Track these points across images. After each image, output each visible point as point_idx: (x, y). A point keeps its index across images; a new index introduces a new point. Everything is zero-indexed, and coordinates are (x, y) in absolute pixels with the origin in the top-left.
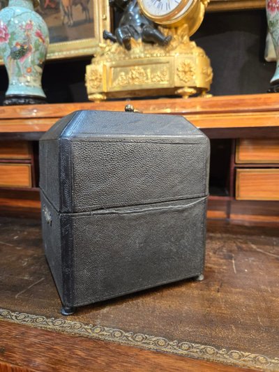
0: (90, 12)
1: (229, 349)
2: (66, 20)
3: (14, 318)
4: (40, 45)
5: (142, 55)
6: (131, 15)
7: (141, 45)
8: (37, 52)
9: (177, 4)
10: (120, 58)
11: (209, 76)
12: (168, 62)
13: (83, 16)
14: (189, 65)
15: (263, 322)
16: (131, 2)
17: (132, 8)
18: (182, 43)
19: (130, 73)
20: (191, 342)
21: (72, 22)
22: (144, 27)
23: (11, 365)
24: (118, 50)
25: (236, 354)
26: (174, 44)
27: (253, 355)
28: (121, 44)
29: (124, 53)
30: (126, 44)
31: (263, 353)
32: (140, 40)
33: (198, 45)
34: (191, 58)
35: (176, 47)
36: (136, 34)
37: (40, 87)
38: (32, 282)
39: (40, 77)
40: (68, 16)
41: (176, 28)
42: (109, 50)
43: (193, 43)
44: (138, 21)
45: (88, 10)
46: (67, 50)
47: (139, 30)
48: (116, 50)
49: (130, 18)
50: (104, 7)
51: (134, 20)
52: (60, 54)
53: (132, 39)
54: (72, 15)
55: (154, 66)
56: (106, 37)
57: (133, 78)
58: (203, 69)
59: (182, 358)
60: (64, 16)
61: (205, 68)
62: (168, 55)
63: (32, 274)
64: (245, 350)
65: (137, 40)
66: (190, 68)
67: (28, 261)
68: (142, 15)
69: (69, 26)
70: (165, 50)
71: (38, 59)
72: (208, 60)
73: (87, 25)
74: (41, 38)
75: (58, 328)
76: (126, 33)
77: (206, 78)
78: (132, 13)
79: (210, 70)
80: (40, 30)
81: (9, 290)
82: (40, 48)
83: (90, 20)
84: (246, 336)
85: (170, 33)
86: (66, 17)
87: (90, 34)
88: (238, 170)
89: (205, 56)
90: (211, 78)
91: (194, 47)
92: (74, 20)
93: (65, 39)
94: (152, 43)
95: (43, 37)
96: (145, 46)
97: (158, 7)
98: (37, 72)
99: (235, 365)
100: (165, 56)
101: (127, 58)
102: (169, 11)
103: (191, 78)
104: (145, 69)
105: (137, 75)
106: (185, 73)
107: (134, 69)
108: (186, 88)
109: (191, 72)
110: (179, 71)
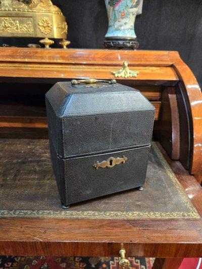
5: (11, 9)
11: (64, 29)
12: (32, 17)
14: (47, 21)
18: (41, 1)
19: (3, 22)
26: (35, 1)
34: (48, 15)
35: (37, 5)
43: (50, 2)
57: (6, 27)
58: (58, 25)
61: (60, 23)
66: (48, 24)
70: (28, 6)
77: (61, 31)
90: (66, 31)
91: (51, 6)
96: (12, 1)
103: (50, 31)
104: (14, 21)
105: (9, 25)
106: (44, 27)
107: (6, 20)
108: (47, 39)
109: (49, 27)
110: (40, 26)
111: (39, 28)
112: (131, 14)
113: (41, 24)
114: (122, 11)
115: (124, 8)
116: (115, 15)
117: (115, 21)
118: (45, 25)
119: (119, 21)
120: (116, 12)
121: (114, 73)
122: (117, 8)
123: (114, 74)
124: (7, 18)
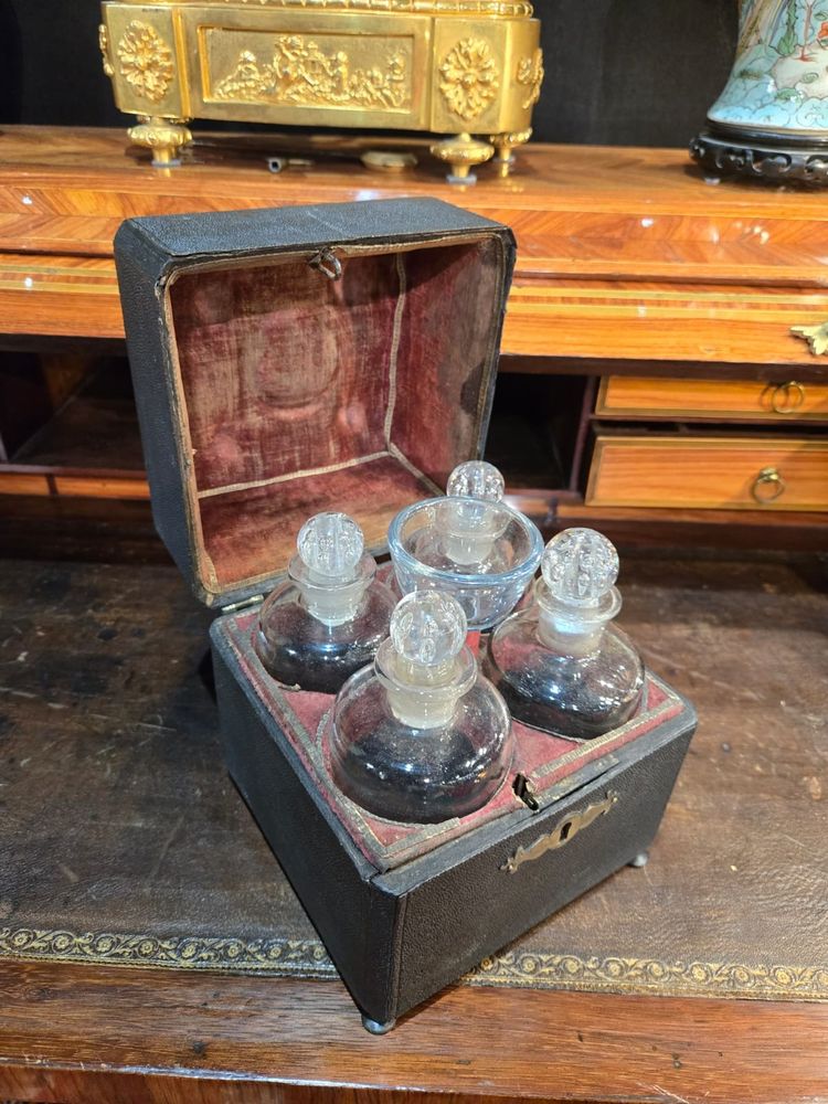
12: (410, 37)
15: (652, 876)
19: (277, 59)
20: (536, 951)
27: (642, 963)
31: (658, 954)
34: (487, 29)
38: (161, 836)
58: (518, 67)
59: (528, 993)
62: (407, 4)
63: (144, 807)
75: (282, 966)
81: (120, 873)
84: (627, 918)
103: (485, 104)
104: (328, 51)
105: (302, 71)
106: (465, 86)
107: (291, 47)
108: (466, 137)
109: (485, 84)
110: (447, 81)
111: (441, 92)
113: (453, 74)
116: (791, 26)
117: (783, 56)
118: (470, 80)
119: (803, 58)
120: (802, 14)
121: (808, 332)
123: (807, 341)
124: (297, 39)
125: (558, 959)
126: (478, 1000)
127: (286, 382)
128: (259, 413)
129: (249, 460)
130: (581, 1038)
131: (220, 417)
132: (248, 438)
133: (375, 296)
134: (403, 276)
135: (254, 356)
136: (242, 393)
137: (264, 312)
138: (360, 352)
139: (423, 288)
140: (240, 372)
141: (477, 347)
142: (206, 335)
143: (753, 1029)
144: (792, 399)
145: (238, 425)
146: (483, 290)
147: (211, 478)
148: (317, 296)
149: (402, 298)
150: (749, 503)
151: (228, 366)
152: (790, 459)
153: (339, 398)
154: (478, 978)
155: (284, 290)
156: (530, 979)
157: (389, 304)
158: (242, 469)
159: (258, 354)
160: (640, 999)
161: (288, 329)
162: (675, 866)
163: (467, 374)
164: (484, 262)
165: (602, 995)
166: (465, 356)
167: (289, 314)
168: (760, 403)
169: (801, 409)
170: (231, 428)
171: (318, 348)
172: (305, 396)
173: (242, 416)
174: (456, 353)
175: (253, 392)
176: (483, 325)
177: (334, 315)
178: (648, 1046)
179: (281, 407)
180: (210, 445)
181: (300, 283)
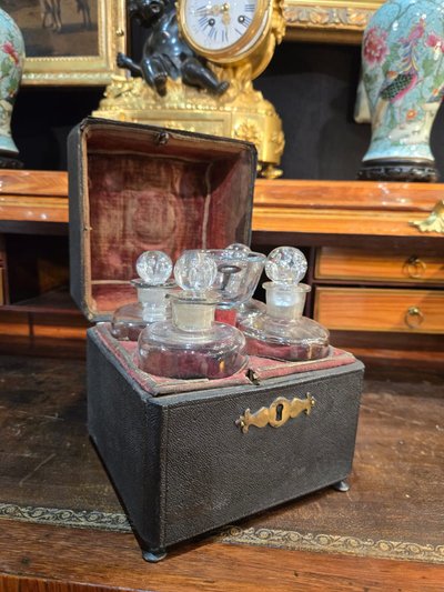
0: (91, 12)
1: (315, 533)
2: (49, 21)
3: (26, 515)
4: (10, 67)
5: (183, 106)
6: (164, 36)
7: (181, 89)
8: (6, 79)
9: (239, 36)
10: (148, 105)
11: (279, 145)
12: (222, 121)
13: (79, 18)
14: (252, 127)
15: (352, 497)
16: (165, 16)
17: (166, 25)
18: (242, 92)
20: (270, 528)
21: (60, 25)
22: (187, 61)
23: (45, 580)
24: (145, 92)
25: (324, 538)
26: (231, 92)
27: (343, 539)
28: (149, 83)
29: (155, 98)
30: (160, 88)
31: (354, 535)
32: (179, 80)
33: (266, 97)
34: (255, 118)
35: (234, 98)
36: (173, 69)
37: (9, 135)
38: (39, 461)
39: (9, 119)
40: (53, 15)
41: (235, 68)
42: (130, 90)
43: (259, 95)
44: (176, 49)
45: (88, 10)
46: (52, 72)
47: (178, 63)
48: (141, 91)
49: (164, 41)
50: (116, 9)
51: (171, 47)
52: (39, 76)
53: (169, 78)
54: (59, 13)
55: (200, 123)
56: (121, 64)
58: (272, 136)
59: (262, 549)
60: (46, 14)
61: (275, 133)
62: (221, 108)
63: (33, 448)
64: (334, 533)
65: (174, 79)
66: (254, 133)
67: (21, 428)
68: (183, 41)
69: (55, 31)
70: (218, 100)
71: (7, 90)
72: (280, 122)
73: (87, 34)
74: (13, 56)
75: (96, 525)
76: (160, 70)
77: (275, 148)
78: (167, 34)
79: (281, 137)
80: (11, 42)
81: (7, 475)
82: (11, 72)
83: (92, 27)
84: (334, 515)
85: (226, 76)
86: (49, 16)
87: (91, 49)
88: (319, 288)
89: (275, 115)
90: (281, 148)
91: (259, 101)
92: (63, 22)
93: (48, 52)
94: (199, 88)
95: (16, 54)
96: (186, 91)
97: (210, 35)
98: (4, 111)
99: (325, 552)
100: (218, 109)
101: (159, 107)
102: (225, 45)
109: (255, 138)
110: (238, 136)
112: (428, 114)
113: (240, 134)
114: (410, 108)
115: (415, 101)
116: (393, 116)
117: (392, 128)
118: (248, 137)
119: (402, 128)
120: (397, 110)
121: (416, 223)
122: (399, 102)
123: (417, 227)
125: (285, 533)
126: (225, 550)
127: (147, 227)
128: (133, 243)
129: (126, 268)
130: (296, 575)
131: (112, 241)
132: (126, 256)
133: (195, 195)
134: (209, 186)
135: (132, 211)
136: (124, 230)
137: (139, 190)
138: (187, 221)
139: (218, 190)
140: (124, 218)
141: (242, 207)
142: (108, 195)
143: (424, 578)
144: (419, 270)
145: (121, 246)
146: (244, 177)
147: (104, 273)
148: (165, 187)
149: (209, 197)
150: (405, 329)
151: (118, 213)
152: (423, 302)
153: (175, 244)
154: (227, 538)
155: (149, 180)
156: (264, 541)
157: (202, 199)
158: (121, 272)
159: (134, 210)
160: (341, 556)
161: (150, 199)
162: (368, 493)
163: (238, 221)
164: (244, 163)
165: (314, 553)
166: (237, 213)
167: (151, 193)
168: (402, 273)
169: (425, 277)
170: (118, 248)
171: (165, 212)
172: (157, 238)
173: (124, 242)
174: (233, 214)
175: (130, 231)
176: (244, 195)
177: (174, 199)
178: (345, 582)
179: (145, 242)
180: (105, 256)
181: (157, 178)
